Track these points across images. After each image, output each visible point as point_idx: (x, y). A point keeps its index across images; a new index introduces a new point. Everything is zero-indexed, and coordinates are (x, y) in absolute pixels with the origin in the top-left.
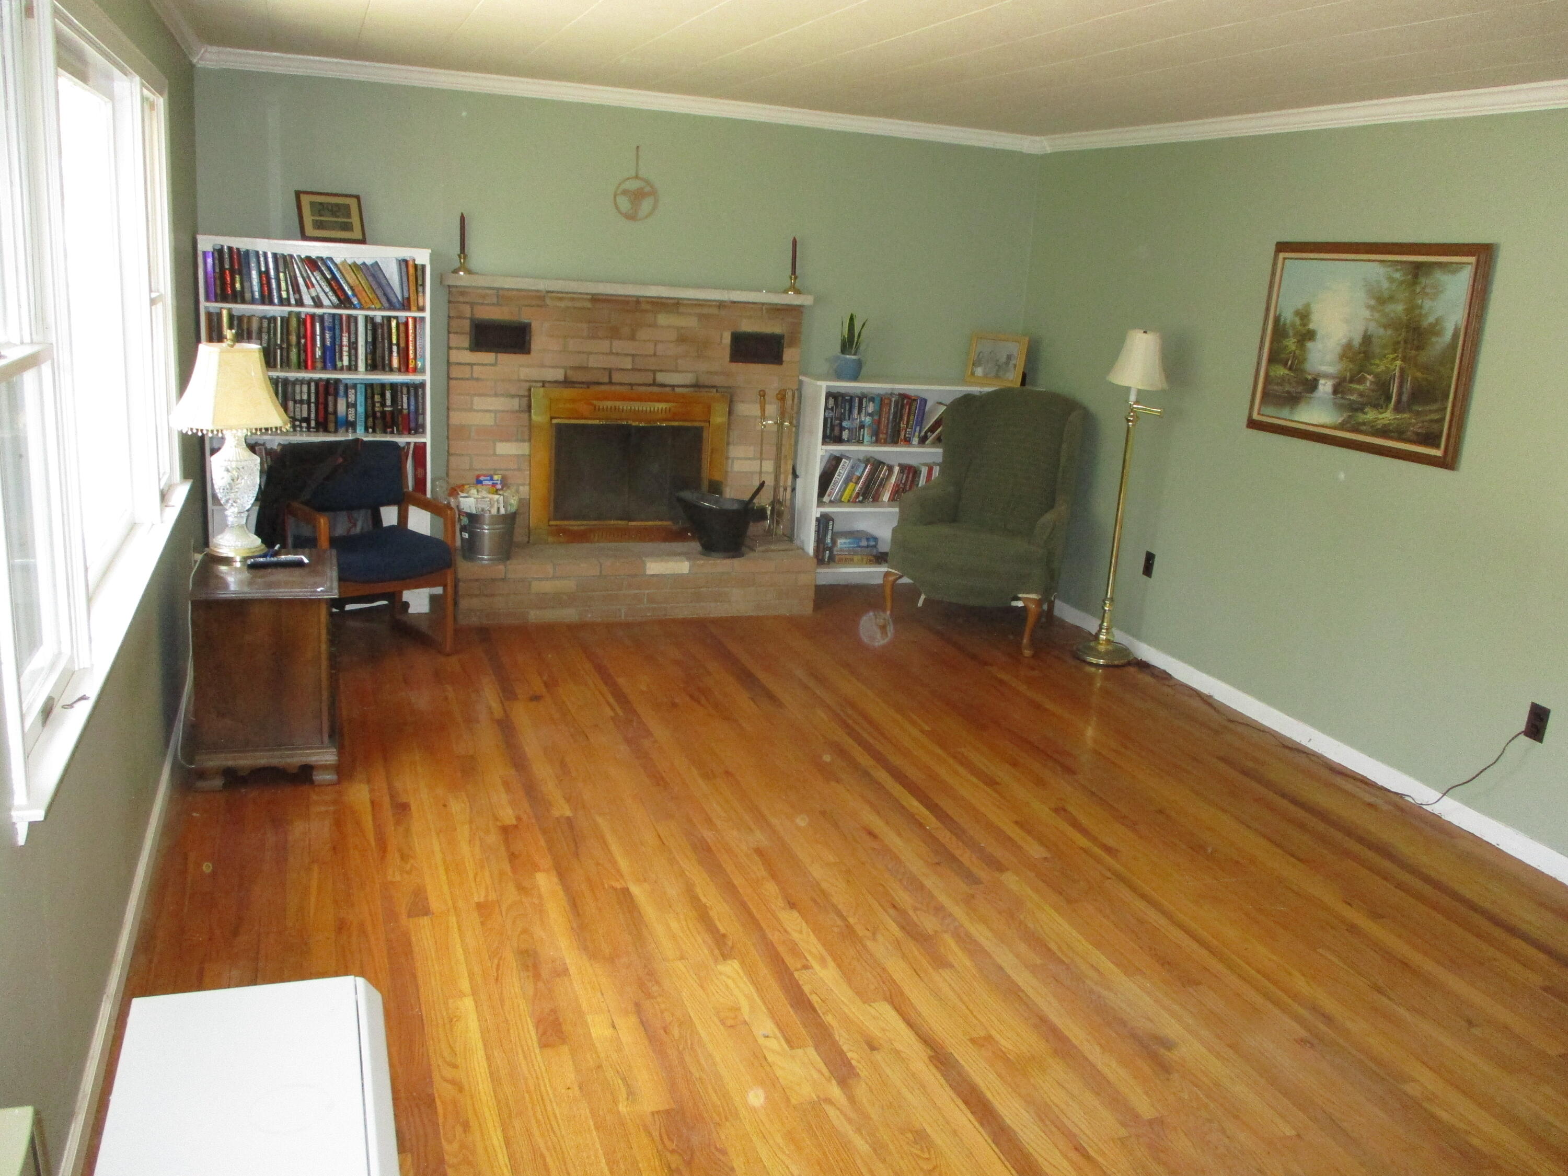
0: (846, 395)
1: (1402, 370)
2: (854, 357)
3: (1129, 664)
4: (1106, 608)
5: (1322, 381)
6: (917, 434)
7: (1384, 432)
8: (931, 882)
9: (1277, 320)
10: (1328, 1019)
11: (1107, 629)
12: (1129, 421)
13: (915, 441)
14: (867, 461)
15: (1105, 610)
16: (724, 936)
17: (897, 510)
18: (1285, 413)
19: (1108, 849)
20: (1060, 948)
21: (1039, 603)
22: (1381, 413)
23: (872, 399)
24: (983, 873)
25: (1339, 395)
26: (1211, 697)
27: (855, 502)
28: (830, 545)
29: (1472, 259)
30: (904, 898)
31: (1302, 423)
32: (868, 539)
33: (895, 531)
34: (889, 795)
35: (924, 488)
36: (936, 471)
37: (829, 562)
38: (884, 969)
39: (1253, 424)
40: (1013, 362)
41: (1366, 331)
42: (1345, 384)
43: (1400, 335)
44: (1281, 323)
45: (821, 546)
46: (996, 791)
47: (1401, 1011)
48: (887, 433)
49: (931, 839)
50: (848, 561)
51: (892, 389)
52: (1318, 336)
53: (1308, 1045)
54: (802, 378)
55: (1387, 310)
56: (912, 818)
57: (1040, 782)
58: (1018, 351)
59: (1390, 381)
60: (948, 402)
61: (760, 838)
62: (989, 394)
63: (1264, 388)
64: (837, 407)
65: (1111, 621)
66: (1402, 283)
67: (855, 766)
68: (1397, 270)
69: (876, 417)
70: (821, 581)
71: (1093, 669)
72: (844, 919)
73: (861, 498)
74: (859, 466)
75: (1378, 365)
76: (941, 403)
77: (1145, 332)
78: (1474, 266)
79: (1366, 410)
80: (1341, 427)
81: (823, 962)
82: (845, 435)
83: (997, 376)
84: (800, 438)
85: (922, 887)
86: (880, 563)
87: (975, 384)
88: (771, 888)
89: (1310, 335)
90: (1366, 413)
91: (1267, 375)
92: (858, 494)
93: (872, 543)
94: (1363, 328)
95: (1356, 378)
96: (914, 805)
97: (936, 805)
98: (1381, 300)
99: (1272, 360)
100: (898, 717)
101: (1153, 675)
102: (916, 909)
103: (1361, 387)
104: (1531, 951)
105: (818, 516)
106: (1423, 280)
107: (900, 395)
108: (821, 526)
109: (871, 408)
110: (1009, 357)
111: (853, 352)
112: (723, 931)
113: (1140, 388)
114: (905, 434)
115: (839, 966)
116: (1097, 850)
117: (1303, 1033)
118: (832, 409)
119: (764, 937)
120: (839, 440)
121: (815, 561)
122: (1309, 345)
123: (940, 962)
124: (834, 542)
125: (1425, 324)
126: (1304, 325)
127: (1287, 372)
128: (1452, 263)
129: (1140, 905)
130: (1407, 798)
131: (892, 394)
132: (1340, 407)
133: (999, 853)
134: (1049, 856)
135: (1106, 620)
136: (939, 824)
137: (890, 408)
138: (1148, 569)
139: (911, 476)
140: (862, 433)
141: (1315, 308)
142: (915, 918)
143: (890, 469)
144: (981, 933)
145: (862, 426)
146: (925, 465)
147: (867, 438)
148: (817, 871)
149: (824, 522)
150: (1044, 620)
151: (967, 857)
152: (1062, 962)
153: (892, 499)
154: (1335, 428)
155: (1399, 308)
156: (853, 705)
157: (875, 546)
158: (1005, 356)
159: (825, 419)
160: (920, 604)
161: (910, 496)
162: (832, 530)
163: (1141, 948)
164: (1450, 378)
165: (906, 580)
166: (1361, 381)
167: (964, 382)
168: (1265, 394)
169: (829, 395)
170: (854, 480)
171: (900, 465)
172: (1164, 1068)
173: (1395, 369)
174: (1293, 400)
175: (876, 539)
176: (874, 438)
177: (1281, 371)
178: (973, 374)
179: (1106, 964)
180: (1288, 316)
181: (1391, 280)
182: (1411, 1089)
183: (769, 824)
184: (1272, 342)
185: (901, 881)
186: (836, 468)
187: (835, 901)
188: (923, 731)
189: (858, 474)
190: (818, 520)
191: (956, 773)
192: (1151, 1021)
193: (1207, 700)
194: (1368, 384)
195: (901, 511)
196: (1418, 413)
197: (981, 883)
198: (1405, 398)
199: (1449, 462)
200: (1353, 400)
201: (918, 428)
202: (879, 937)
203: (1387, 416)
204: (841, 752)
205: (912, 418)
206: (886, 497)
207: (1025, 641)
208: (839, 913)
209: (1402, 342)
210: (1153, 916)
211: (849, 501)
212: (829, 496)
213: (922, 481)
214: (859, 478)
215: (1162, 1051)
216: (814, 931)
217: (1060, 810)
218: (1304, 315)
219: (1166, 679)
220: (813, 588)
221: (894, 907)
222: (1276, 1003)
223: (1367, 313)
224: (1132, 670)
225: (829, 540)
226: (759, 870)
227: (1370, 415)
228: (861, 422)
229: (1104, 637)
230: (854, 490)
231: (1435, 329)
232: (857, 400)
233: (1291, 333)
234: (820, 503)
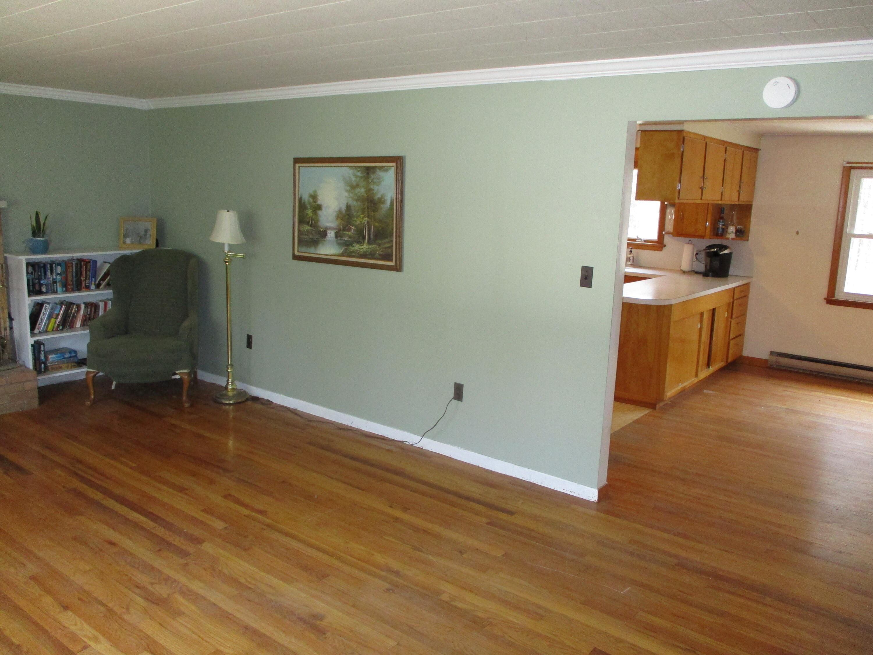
0: (41, 263)
1: (368, 222)
2: (42, 239)
3: (247, 400)
4: (229, 371)
5: (329, 232)
6: (93, 283)
7: (364, 256)
8: (158, 563)
9: (300, 200)
10: (397, 573)
11: (231, 382)
12: (226, 262)
13: (93, 287)
14: (61, 303)
15: (229, 372)
16: (19, 646)
17: (88, 331)
18: (312, 250)
19: (261, 512)
20: (246, 580)
21: (189, 374)
22: (361, 246)
23: (59, 264)
24: (190, 548)
25: (339, 238)
26: (296, 410)
27: (58, 330)
28: (44, 360)
29: (394, 164)
30: (143, 579)
31: (321, 254)
32: (70, 353)
33: (89, 345)
34: (119, 515)
35: (103, 316)
36: (109, 303)
37: (45, 372)
38: (141, 631)
39: (296, 258)
40: (149, 233)
41: (347, 204)
42: (342, 232)
43: (364, 205)
44: (303, 202)
45: (38, 362)
46: (186, 494)
47: (430, 557)
48: (73, 284)
49: (151, 536)
50: (58, 369)
51: (73, 257)
52: (323, 208)
53: (391, 591)
54: (6, 255)
55: (356, 192)
56: (136, 525)
57: (211, 482)
58: (152, 227)
59: (363, 228)
60: (111, 261)
61: (32, 568)
62: (138, 254)
63: (299, 237)
64: (35, 272)
65: (233, 377)
66: (362, 177)
67: (91, 502)
68: (358, 171)
69: (64, 275)
70: (41, 385)
71: (227, 407)
72: (104, 605)
73: (61, 327)
74: (56, 307)
75: (356, 221)
76: (106, 262)
77: (228, 211)
78: (395, 167)
79: (354, 245)
80: (342, 255)
81: (96, 640)
82: (44, 289)
83: (140, 243)
84: (11, 295)
85: (153, 568)
86: (80, 366)
87: (128, 249)
88: (48, 600)
89: (319, 207)
90: (354, 247)
91: (299, 230)
92: (59, 325)
93: (73, 354)
94: (345, 202)
95: (346, 228)
96: (135, 516)
97: (150, 513)
98: (353, 187)
99: (301, 222)
100: (112, 462)
101: (263, 404)
102: (152, 584)
103: (350, 233)
104: (478, 507)
105: (33, 343)
106: (372, 176)
107: (78, 260)
108: (36, 350)
109: (59, 270)
110: (146, 231)
111: (41, 235)
112: (16, 642)
113: (230, 243)
114: (85, 283)
115: (109, 640)
116: (254, 514)
117: (388, 586)
118: (32, 273)
119: (50, 637)
120: (40, 292)
121: (35, 372)
122: (319, 212)
123: (176, 613)
124: (46, 357)
125: (376, 198)
126: (315, 202)
127: (309, 228)
128: (384, 166)
129: (286, 540)
130: (405, 442)
131: (72, 259)
132: (340, 244)
133: (197, 532)
134: (227, 525)
135: (230, 377)
136: (155, 525)
137: (73, 268)
138: (249, 345)
139: (93, 309)
140: (55, 287)
141: (319, 192)
142: (153, 590)
143: (78, 306)
144: (196, 586)
145: (55, 282)
146: (101, 301)
147: (59, 289)
148: (79, 580)
149: (37, 347)
150: (192, 383)
151: (177, 541)
152: (250, 588)
153: (83, 325)
154: (338, 256)
155: (362, 191)
156: (80, 462)
157: (76, 356)
158: (143, 231)
159: (28, 281)
160: (113, 387)
161: (95, 322)
162: (44, 350)
163: (292, 565)
164: (393, 224)
165: (101, 374)
166: (349, 230)
167: (118, 248)
168: (300, 241)
169: (28, 264)
170: (54, 317)
171: (84, 303)
172: (321, 632)
173: (365, 223)
174: (315, 243)
175: (75, 352)
176: (64, 289)
177: (306, 228)
178: (124, 243)
179: (275, 581)
180: (306, 198)
181: (356, 176)
182: (445, 597)
183: (38, 558)
184: (299, 212)
185: (138, 568)
186: (40, 310)
187: (95, 595)
188: (131, 468)
189: (56, 312)
190: (33, 346)
191: (159, 489)
192: (307, 606)
193: (294, 412)
194: (353, 231)
195: (91, 333)
196: (379, 245)
197: (190, 554)
198: (372, 237)
199: (398, 268)
200: (346, 240)
201: (93, 279)
202: (132, 610)
203: (365, 247)
204: (78, 494)
205: (88, 273)
206: (78, 324)
207: (184, 398)
208: (100, 603)
209: (366, 208)
210: (294, 544)
211: (53, 330)
212: (38, 329)
213: (101, 312)
214: (58, 315)
215: (318, 622)
216: (85, 620)
217: (227, 496)
218: (314, 197)
219: (270, 404)
220: (37, 390)
221: (138, 587)
222: (370, 573)
223: (346, 194)
224: (249, 403)
225: (42, 357)
226: (35, 590)
227: (356, 247)
228: (53, 279)
229: (231, 387)
230: (55, 322)
231: (381, 201)
232: (48, 266)
233: (308, 206)
234: (33, 334)
